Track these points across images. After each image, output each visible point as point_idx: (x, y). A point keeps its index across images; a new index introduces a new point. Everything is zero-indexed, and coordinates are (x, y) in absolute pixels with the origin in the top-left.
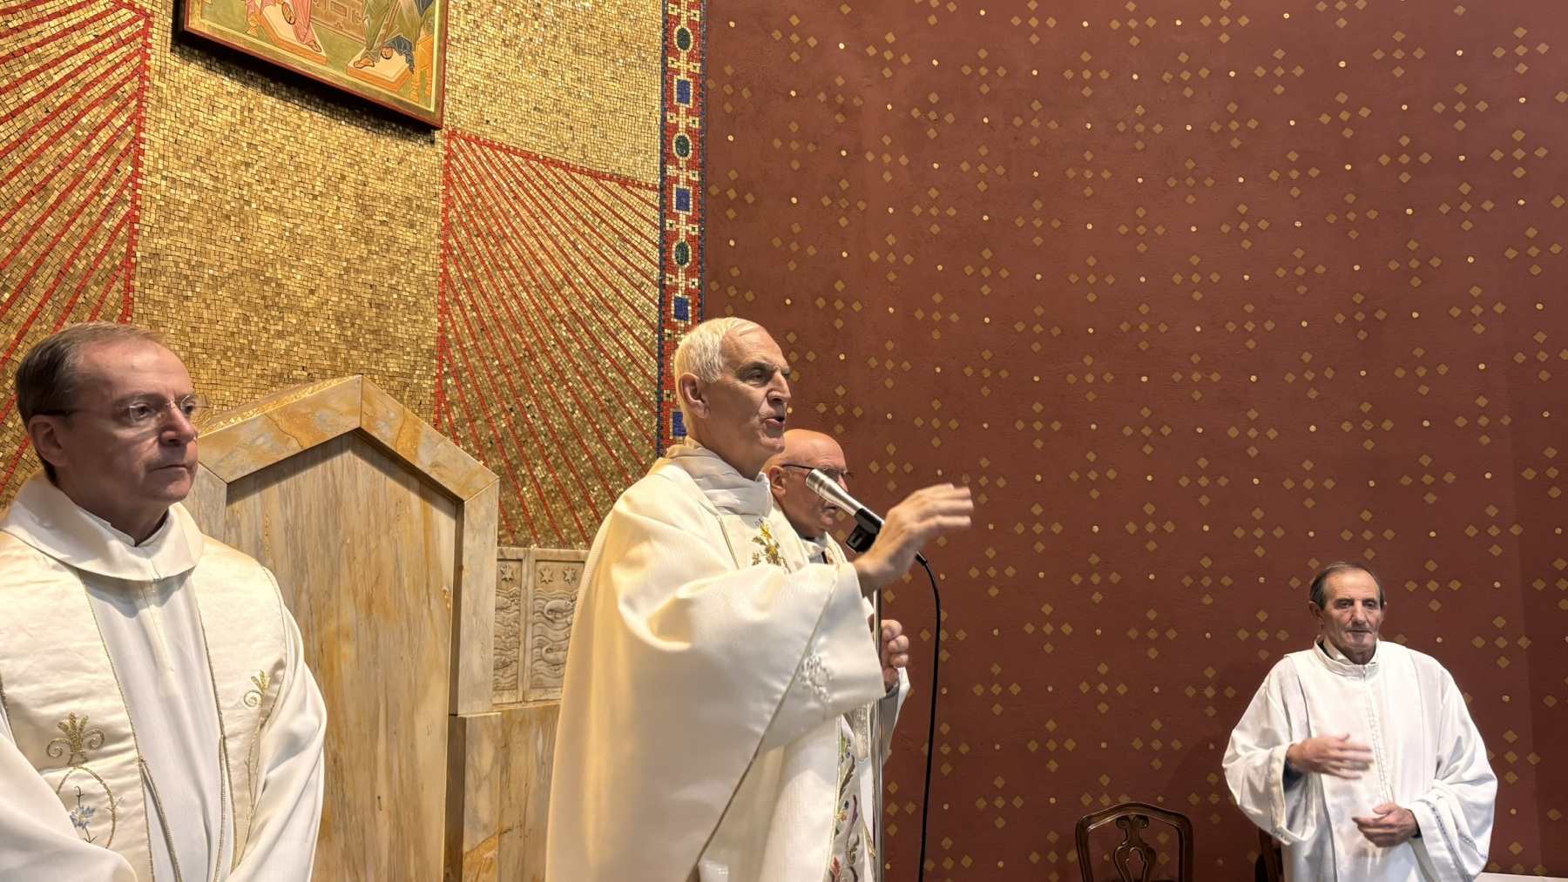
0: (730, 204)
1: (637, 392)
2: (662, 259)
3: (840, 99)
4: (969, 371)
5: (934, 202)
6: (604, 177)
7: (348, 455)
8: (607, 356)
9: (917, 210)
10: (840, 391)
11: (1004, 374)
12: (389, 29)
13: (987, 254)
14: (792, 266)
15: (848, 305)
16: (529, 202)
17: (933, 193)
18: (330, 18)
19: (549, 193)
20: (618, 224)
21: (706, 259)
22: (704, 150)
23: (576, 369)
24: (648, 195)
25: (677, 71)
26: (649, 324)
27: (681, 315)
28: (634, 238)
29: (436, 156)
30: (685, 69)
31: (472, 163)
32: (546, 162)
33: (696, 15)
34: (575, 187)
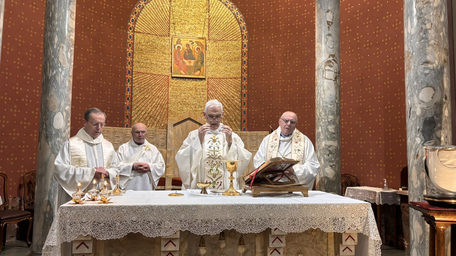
0: (252, 78)
1: (238, 109)
2: (241, 88)
3: (271, 56)
4: (294, 98)
5: (288, 70)
6: (232, 78)
7: (189, 121)
8: (233, 104)
9: (285, 72)
10: (271, 104)
11: (300, 98)
12: (197, 68)
13: (298, 77)
14: (263, 85)
15: (272, 90)
16: (220, 85)
17: (288, 68)
18: (189, 69)
19: (223, 83)
20: (234, 85)
21: (249, 87)
22: (248, 71)
23: (228, 106)
24: (239, 79)
25: (244, 59)
26: (239, 98)
27: (244, 96)
28: (237, 86)
29: (206, 82)
30: (245, 59)
31: (211, 81)
32: (223, 78)
33: (247, 50)
34: (227, 81)
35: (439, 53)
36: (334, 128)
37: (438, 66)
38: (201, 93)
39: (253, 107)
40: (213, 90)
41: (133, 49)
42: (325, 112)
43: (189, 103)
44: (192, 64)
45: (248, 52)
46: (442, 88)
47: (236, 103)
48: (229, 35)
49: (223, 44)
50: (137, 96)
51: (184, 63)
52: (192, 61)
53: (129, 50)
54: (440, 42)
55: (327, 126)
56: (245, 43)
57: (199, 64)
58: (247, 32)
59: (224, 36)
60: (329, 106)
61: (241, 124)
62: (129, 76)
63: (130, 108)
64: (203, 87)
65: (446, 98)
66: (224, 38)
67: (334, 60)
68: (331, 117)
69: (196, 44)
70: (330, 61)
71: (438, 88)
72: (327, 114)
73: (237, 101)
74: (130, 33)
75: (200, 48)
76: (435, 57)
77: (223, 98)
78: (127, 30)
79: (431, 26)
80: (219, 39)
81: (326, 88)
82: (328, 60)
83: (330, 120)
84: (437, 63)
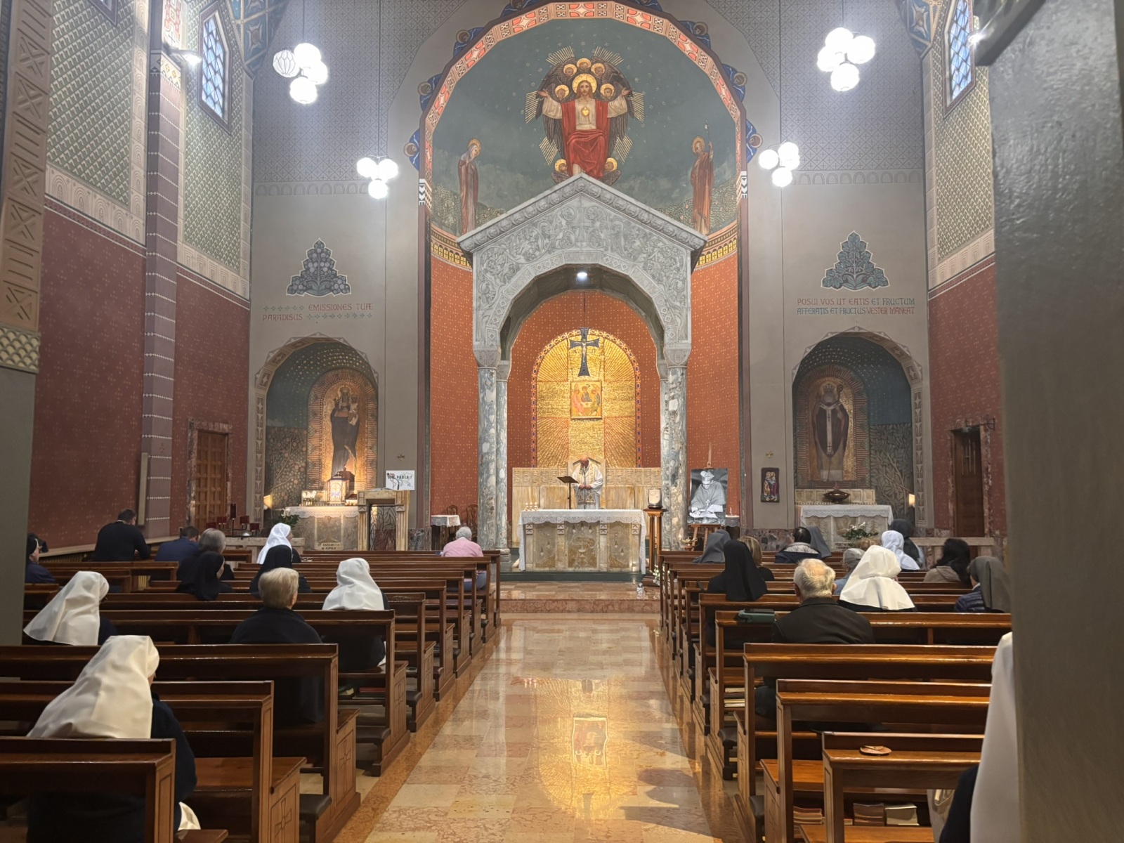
0: (646, 417)
1: (633, 446)
2: (636, 427)
6: (627, 417)
8: (628, 442)
12: (594, 409)
16: (616, 423)
19: (619, 421)
20: (629, 423)
21: (641, 425)
22: (640, 410)
23: (624, 444)
24: (634, 418)
26: (634, 436)
27: (638, 434)
28: (632, 424)
29: (602, 421)
30: (638, 398)
31: (608, 421)
32: (619, 417)
33: (639, 390)
34: (623, 420)
38: (599, 432)
39: (647, 445)
40: (609, 429)
41: (536, 397)
44: (589, 406)
45: (640, 392)
47: (631, 441)
48: (623, 376)
49: (618, 384)
50: (541, 438)
51: (582, 405)
52: (590, 403)
53: (533, 399)
56: (638, 384)
57: (596, 405)
58: (639, 373)
59: (618, 377)
61: (636, 461)
62: (534, 422)
63: (535, 450)
64: (600, 427)
66: (619, 379)
73: (632, 438)
74: (533, 383)
75: (596, 390)
77: (619, 436)
78: (530, 381)
80: (614, 380)
84: (676, 449)
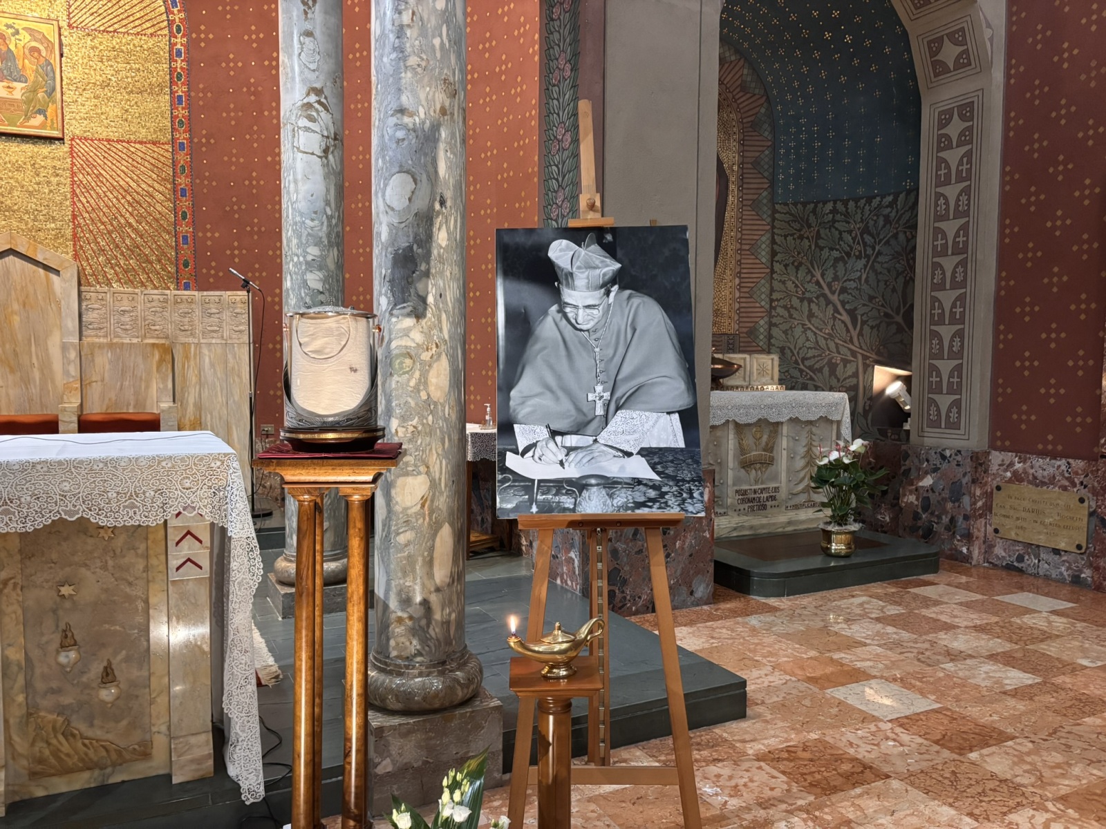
0: (203, 145)
1: (165, 228)
2: (174, 173)
3: (253, 89)
6: (146, 143)
7: (11, 257)
8: (151, 215)
10: (256, 221)
12: (34, 107)
14: (233, 168)
15: (258, 182)
16: (110, 158)
18: (8, 109)
19: (120, 154)
20: (153, 161)
21: (194, 170)
22: (191, 124)
23: (137, 221)
24: (166, 147)
25: (177, 92)
26: (169, 200)
27: (183, 195)
28: (160, 165)
29: (66, 148)
30: (181, 90)
31: (82, 148)
32: (118, 141)
33: (184, 65)
34: (132, 149)
35: (428, 89)
36: (321, 280)
37: (423, 123)
38: (52, 179)
39: (208, 226)
40: (88, 174)
42: (299, 237)
43: (16, 207)
44: (17, 95)
45: (189, 71)
46: (433, 177)
47: (160, 213)
48: (131, 19)
49: (114, 42)
54: (431, 63)
55: (304, 274)
56: (179, 46)
57: (40, 95)
58: (182, 15)
59: (115, 20)
60: (308, 222)
61: (177, 272)
64: (58, 164)
65: (442, 203)
66: (116, 26)
67: (319, 102)
68: (314, 251)
69: (28, 38)
70: (309, 106)
71: (424, 177)
72: (304, 242)
73: (162, 206)
75: (41, 47)
76: (418, 98)
77: (120, 197)
79: (412, 19)
80: (102, 28)
81: (299, 177)
82: (305, 101)
83: (309, 258)
84: (422, 115)
